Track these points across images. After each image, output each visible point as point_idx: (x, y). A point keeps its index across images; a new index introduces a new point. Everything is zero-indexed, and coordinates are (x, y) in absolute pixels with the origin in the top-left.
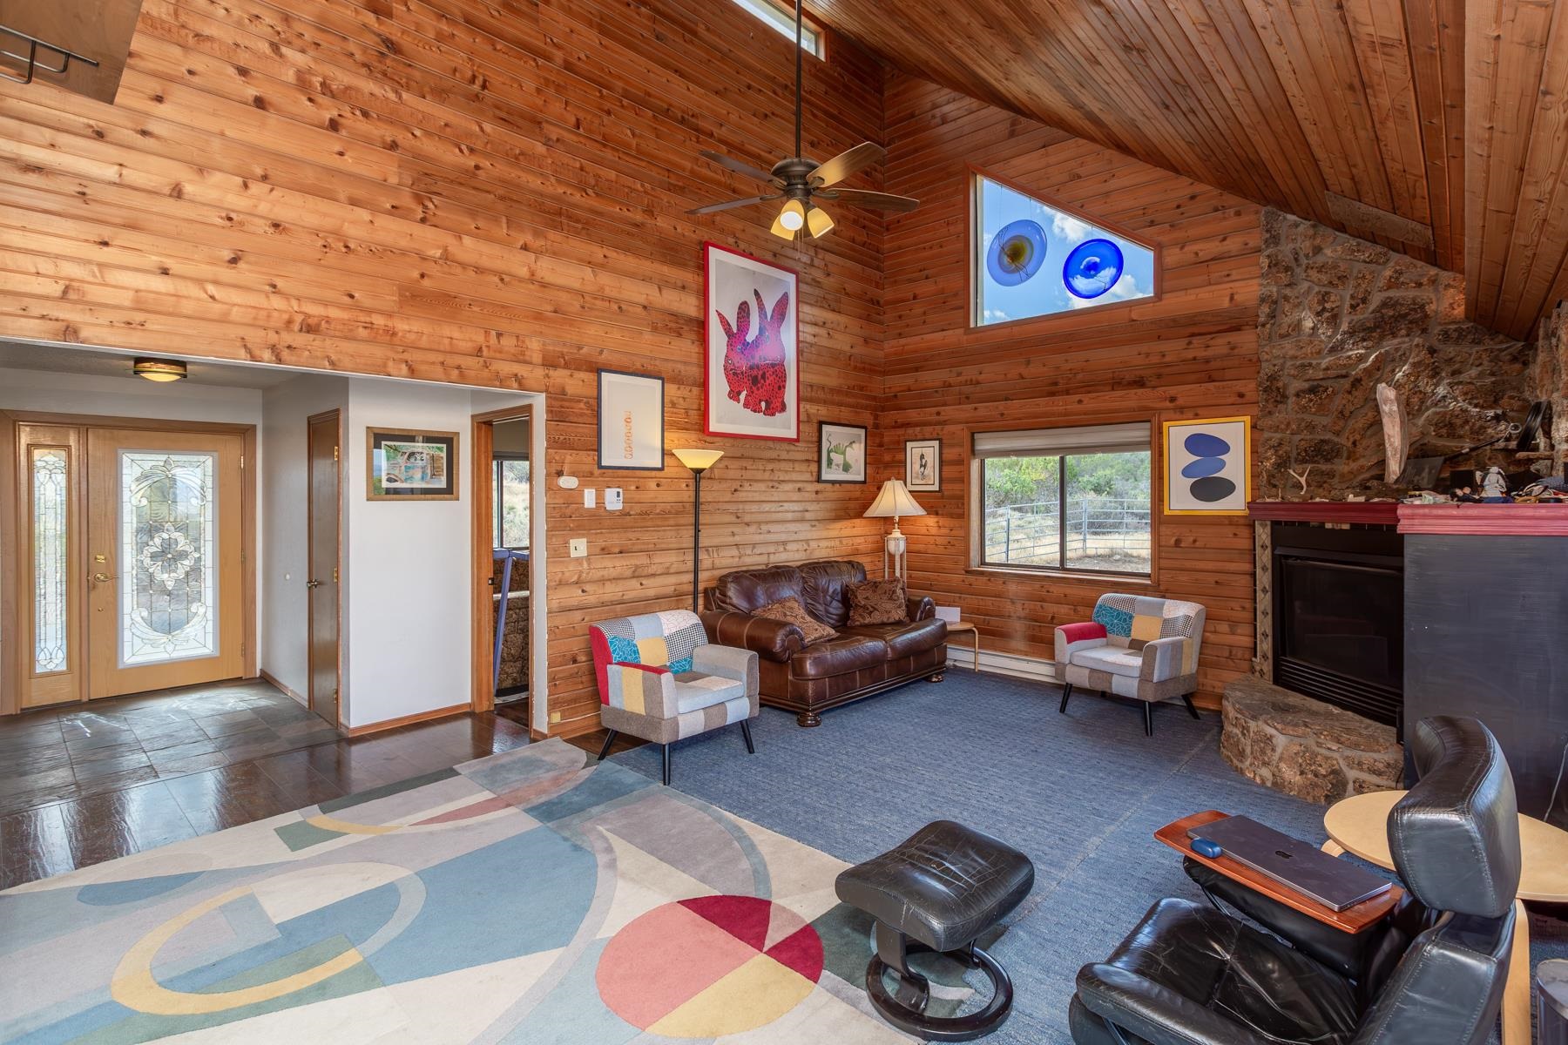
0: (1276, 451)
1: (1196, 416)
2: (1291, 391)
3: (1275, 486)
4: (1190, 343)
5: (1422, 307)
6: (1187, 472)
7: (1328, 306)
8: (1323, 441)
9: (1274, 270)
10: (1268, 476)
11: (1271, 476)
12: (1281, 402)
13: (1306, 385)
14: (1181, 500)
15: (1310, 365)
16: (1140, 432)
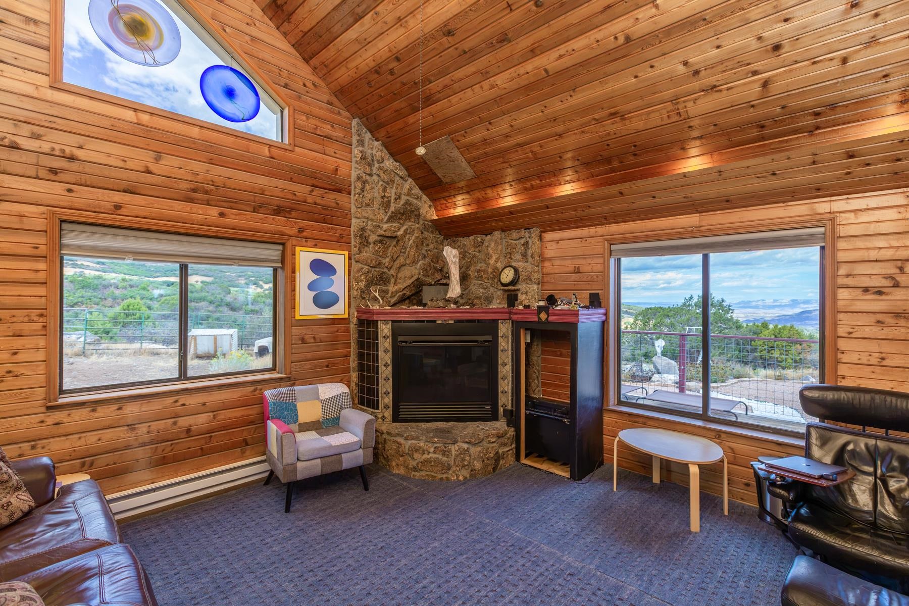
0: (366, 276)
1: (315, 246)
2: (371, 240)
3: (364, 298)
4: (312, 191)
5: (419, 209)
6: (311, 287)
7: (386, 194)
8: (383, 273)
9: (363, 162)
10: (361, 292)
11: (363, 292)
12: (367, 246)
13: (378, 238)
14: (306, 308)
15: (379, 226)
16: (273, 252)
